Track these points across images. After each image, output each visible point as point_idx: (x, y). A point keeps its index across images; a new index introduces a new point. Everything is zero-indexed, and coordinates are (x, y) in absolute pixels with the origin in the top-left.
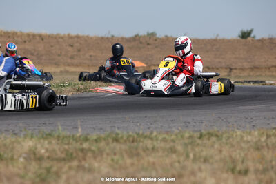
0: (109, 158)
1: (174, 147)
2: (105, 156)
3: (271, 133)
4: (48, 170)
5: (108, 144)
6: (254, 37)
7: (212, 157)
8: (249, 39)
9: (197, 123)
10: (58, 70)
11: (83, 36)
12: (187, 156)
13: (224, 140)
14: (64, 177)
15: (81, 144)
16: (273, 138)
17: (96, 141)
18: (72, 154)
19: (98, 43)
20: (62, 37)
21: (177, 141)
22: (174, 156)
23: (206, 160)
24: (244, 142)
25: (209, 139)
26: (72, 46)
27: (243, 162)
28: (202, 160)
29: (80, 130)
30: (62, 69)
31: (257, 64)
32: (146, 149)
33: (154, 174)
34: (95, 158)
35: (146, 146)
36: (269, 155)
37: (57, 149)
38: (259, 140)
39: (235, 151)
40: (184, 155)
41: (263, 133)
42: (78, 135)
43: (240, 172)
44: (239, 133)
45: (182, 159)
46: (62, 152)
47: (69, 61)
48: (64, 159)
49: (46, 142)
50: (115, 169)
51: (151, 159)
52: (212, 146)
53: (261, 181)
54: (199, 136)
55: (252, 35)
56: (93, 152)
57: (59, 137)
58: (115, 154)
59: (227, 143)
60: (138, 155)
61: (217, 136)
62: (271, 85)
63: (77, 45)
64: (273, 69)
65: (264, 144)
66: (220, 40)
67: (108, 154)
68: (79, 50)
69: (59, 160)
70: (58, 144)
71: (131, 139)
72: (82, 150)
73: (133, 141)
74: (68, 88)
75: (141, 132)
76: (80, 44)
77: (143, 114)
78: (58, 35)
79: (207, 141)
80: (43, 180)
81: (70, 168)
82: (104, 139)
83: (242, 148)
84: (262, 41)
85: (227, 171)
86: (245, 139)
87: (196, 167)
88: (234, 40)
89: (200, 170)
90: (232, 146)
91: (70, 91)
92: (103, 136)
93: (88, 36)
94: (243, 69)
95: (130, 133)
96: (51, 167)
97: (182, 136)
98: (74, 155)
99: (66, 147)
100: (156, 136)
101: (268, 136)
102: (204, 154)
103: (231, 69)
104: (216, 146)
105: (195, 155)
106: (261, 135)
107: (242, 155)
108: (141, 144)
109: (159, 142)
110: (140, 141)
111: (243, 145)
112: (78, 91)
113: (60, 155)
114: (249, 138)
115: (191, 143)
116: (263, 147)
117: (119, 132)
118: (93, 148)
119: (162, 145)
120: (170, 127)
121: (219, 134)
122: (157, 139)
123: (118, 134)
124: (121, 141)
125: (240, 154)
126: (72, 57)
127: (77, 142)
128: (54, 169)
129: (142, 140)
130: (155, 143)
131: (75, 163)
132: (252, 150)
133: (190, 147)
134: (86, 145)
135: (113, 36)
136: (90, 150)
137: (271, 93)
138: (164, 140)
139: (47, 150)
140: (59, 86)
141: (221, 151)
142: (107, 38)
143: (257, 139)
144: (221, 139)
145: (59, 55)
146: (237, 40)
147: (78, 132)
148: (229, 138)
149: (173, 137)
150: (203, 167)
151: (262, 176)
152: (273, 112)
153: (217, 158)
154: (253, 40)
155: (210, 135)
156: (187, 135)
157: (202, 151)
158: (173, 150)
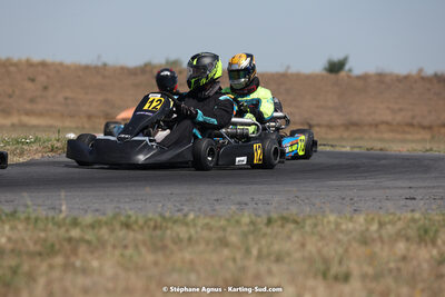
0: (117, 252)
1: (225, 237)
2: (109, 249)
3: (387, 220)
4: (14, 271)
5: (112, 231)
6: (350, 70)
7: (288, 254)
8: (343, 74)
9: (260, 205)
10: (8, 122)
11: (53, 64)
12: (248, 251)
13: (307, 228)
14: (42, 281)
15: (67, 231)
16: (389, 227)
17: (92, 226)
18: (53, 246)
19: (79, 77)
20: (16, 65)
21: (229, 229)
22: (226, 252)
23: (278, 259)
24: (342, 231)
25: (283, 226)
26: (33, 80)
27: (340, 262)
28: (272, 258)
29: (64, 208)
30: (14, 119)
31: (355, 117)
32: (177, 241)
33: (193, 277)
34: (92, 252)
35: (178, 235)
36: (382, 252)
37: (27, 238)
38: (367, 230)
39: (327, 245)
40: (243, 250)
41: (373, 219)
42: (62, 216)
43: (336, 278)
44: (332, 218)
45: (239, 256)
46: (35, 243)
47: (28, 106)
48: (40, 254)
49: (7, 227)
50: (127, 269)
51: (187, 255)
52: (289, 238)
53: (370, 292)
54: (265, 221)
55: (347, 67)
56: (89, 242)
57: (28, 219)
58: (126, 247)
59: (313, 233)
60: (164, 248)
61: (296, 222)
62: (381, 150)
63: (42, 79)
64: (382, 127)
65: (376, 236)
66: (292, 75)
67: (114, 247)
68: (45, 88)
69: (32, 255)
70: (27, 230)
71: (152, 224)
72: (70, 240)
73: (155, 228)
74: (35, 147)
75: (167, 215)
76: (48, 77)
77: (166, 190)
78: (8, 60)
79: (280, 230)
80: (7, 285)
81: (51, 267)
82: (106, 223)
83: (339, 241)
84: (364, 78)
85: (315, 276)
86: (344, 227)
87: (263, 268)
88: (317, 76)
89: (270, 272)
90: (322, 237)
91: (37, 151)
92: (104, 218)
93: (61, 64)
94: (330, 127)
95: (150, 215)
96: (18, 266)
97: (238, 222)
98: (57, 247)
99: (42, 235)
100: (194, 220)
101: (381, 225)
102: (276, 247)
103: (310, 126)
104: (295, 237)
105: (260, 251)
106: (369, 222)
107: (340, 251)
108: (169, 232)
109: (199, 229)
110: (167, 228)
111: (341, 236)
112: (52, 150)
113: (32, 247)
114: (351, 225)
115: (253, 232)
116: (373, 240)
117: (130, 213)
118: (88, 237)
119: (205, 233)
120: (214, 210)
121: (299, 220)
122: (195, 225)
123: (129, 217)
124: (135, 227)
125: (335, 250)
126: (32, 100)
127: (59, 226)
128: (26, 267)
129: (170, 225)
130: (192, 231)
131: (59, 260)
132: (355, 245)
133: (251, 238)
134: (75, 233)
135: (105, 65)
136: (82, 240)
137: (383, 162)
138: (208, 227)
139: (9, 239)
140: (18, 143)
141: (303, 245)
142: (96, 68)
143: (364, 228)
144: (303, 227)
145: (10, 96)
146: (323, 76)
147: (61, 211)
148: (316, 225)
149: (223, 222)
150: (275, 268)
151: (373, 285)
152: (388, 191)
153: (298, 255)
154: (349, 77)
155: (285, 220)
156: (246, 220)
157: (272, 244)
158: (224, 243)
